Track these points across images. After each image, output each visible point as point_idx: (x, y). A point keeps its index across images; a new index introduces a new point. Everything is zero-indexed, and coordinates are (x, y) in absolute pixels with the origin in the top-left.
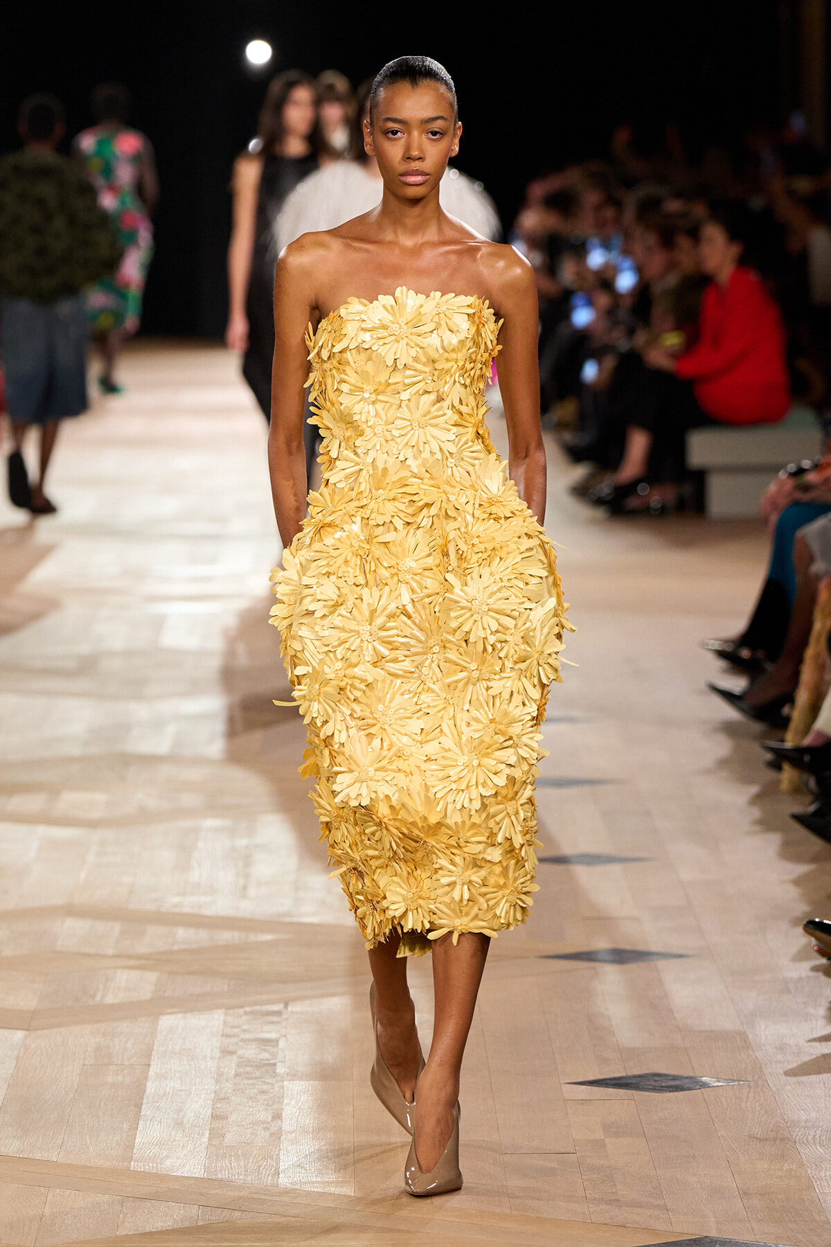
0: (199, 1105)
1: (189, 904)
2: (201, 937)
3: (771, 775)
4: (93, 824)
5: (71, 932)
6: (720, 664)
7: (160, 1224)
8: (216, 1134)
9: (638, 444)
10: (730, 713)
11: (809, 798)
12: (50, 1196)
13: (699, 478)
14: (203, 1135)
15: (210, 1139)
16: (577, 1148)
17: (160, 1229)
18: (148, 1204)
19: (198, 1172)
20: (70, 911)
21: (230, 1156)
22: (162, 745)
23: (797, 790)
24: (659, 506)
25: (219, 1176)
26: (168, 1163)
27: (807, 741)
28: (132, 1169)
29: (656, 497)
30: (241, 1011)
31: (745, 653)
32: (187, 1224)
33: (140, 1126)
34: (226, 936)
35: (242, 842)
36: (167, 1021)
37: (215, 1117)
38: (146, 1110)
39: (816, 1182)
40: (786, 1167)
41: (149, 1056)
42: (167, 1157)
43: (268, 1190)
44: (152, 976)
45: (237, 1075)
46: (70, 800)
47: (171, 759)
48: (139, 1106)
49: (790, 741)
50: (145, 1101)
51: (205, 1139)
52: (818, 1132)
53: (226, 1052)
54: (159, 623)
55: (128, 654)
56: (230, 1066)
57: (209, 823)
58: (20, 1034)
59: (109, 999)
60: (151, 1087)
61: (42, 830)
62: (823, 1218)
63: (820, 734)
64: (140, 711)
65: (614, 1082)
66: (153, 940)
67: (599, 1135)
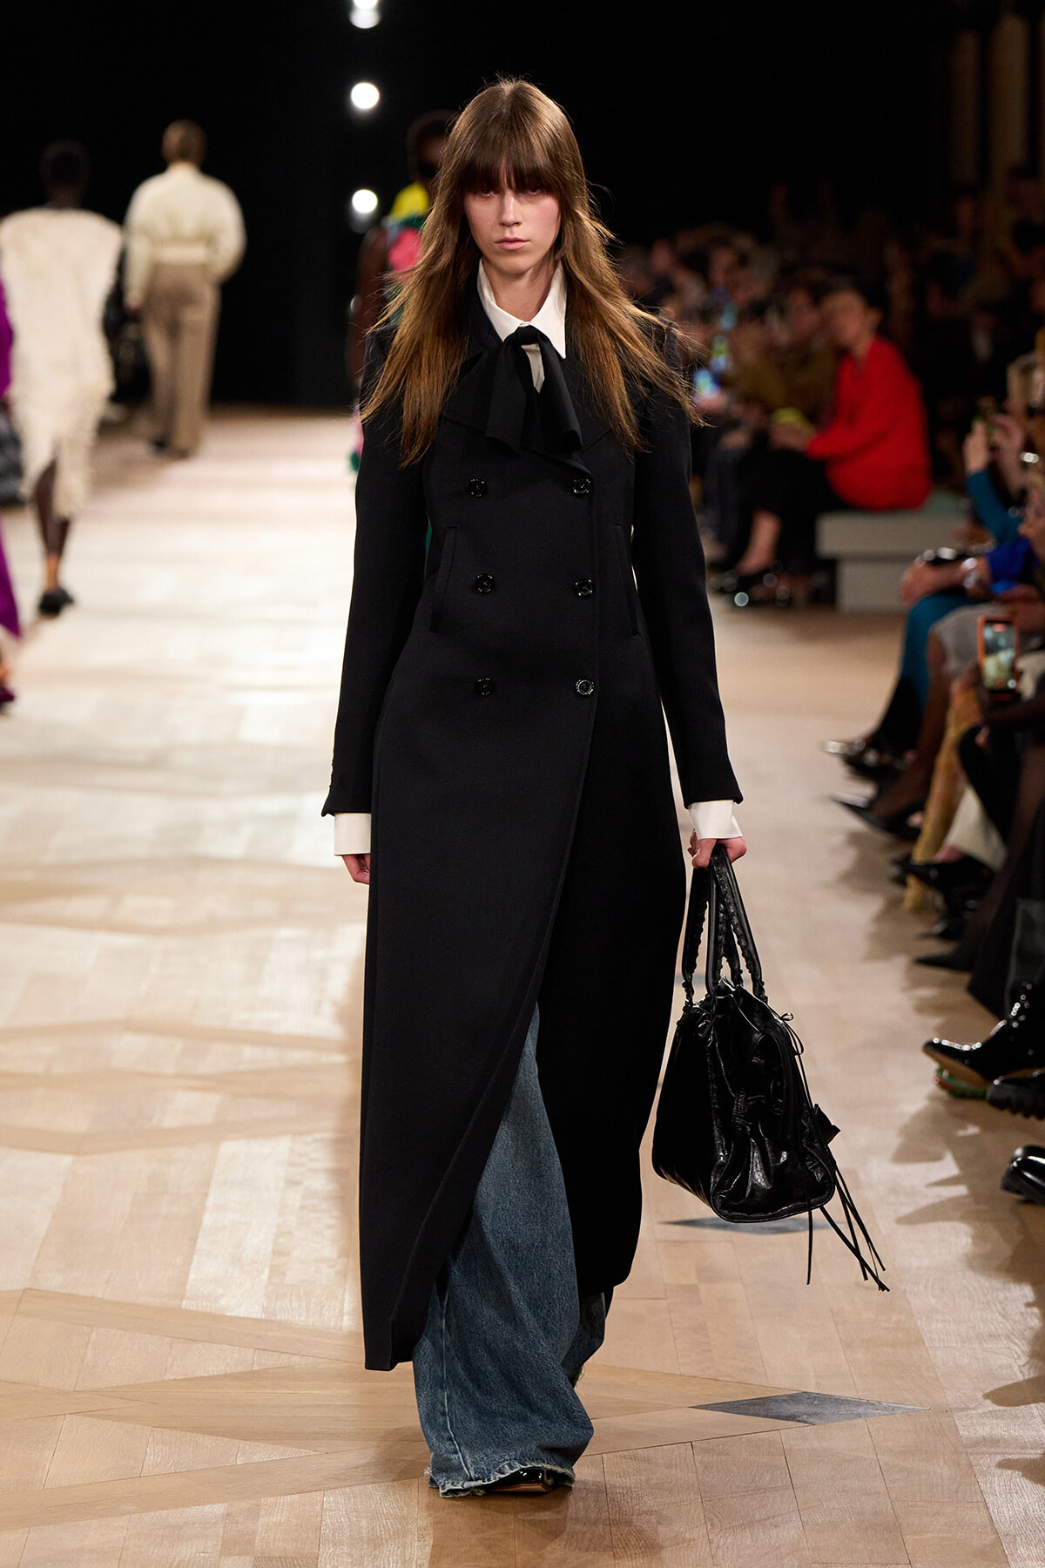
0: (259, 1241)
1: (258, 1020)
2: (270, 1056)
3: (896, 890)
4: (159, 932)
5: (128, 1049)
7: (212, 1368)
8: (277, 1271)
9: (766, 531)
10: (855, 824)
11: (935, 917)
12: (94, 1335)
13: (831, 566)
14: (262, 1272)
15: (270, 1277)
16: (668, 1293)
17: (211, 1373)
18: (200, 1346)
19: (256, 1312)
20: (129, 1026)
21: (291, 1295)
22: (236, 847)
23: (920, 909)
24: (787, 597)
25: (278, 1317)
26: (223, 1302)
27: (941, 856)
28: (183, 1307)
29: (782, 587)
30: (309, 1138)
31: (871, 757)
32: (241, 1369)
33: (195, 1263)
34: (297, 1056)
35: (318, 954)
36: (229, 1147)
37: (277, 1252)
38: (202, 1243)
39: (926, 1334)
40: (894, 1318)
41: (208, 1185)
42: (223, 1296)
43: (330, 1334)
44: (214, 1099)
45: (302, 1208)
46: (133, 905)
47: (247, 862)
48: (194, 1239)
49: (920, 854)
50: (201, 1233)
51: (265, 1276)
52: (931, 1281)
53: (292, 1182)
54: (237, 716)
55: (203, 747)
56: (295, 1198)
57: (285, 932)
58: (66, 1160)
59: (169, 1122)
60: (208, 1219)
61: (102, 938)
62: (931, 1374)
63: (953, 849)
64: (213, 810)
65: (711, 1223)
66: (217, 1059)
67: (693, 1280)
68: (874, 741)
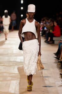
1: (14, 72)
2: (15, 75)
3: (58, 63)
4: (7, 66)
5: (5, 74)
6: (55, 55)
8: (15, 90)
9: (49, 38)
10: (55, 59)
13: (54, 41)
25: (15, 93)
26: (11, 92)
27: (61, 61)
28: (9, 92)
36: (12, 81)
37: (15, 88)
38: (10, 88)
41: (10, 84)
44: (11, 78)
46: (5, 64)
47: (13, 61)
53: (16, 84)
54: (13, 51)
55: (10, 53)
56: (16, 85)
57: (16, 66)
59: (8, 79)
60: (10, 86)
61: (3, 67)
66: (11, 75)
68: (57, 53)
